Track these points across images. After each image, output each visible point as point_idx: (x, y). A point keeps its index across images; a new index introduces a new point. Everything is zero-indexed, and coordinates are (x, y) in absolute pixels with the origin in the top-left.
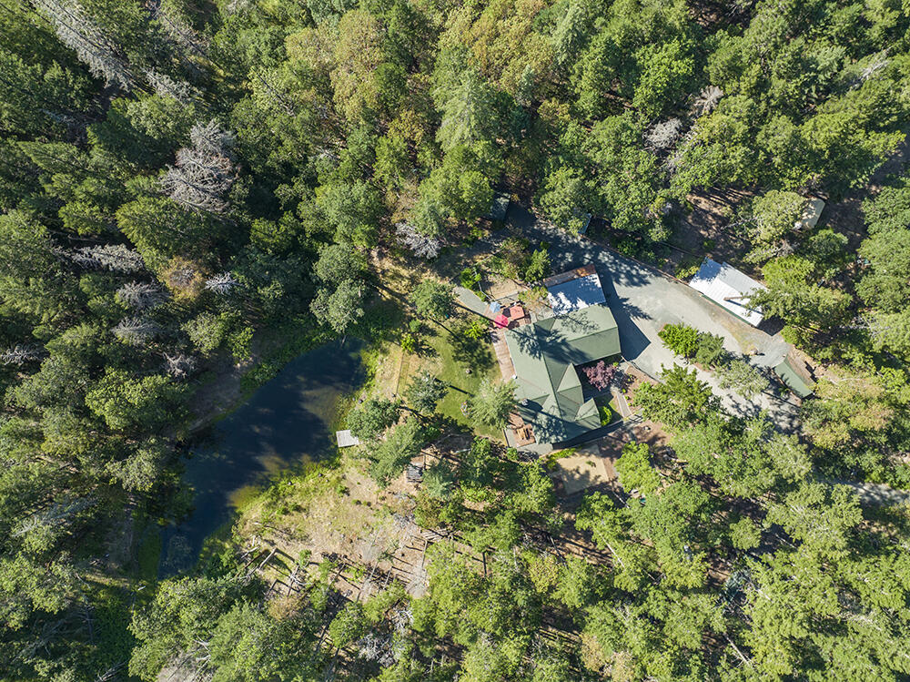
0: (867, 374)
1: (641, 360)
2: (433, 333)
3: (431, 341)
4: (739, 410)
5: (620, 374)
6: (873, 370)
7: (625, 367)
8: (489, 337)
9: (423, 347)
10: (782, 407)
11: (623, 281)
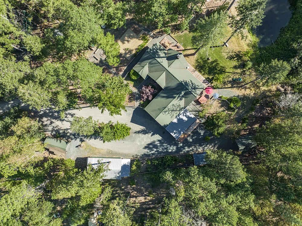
0: (22, 166)
1: (131, 111)
2: (235, 67)
3: (235, 63)
4: (70, 114)
5: (137, 99)
6: (20, 169)
7: (136, 104)
8: (208, 81)
9: (236, 58)
10: (52, 127)
11: (157, 143)
